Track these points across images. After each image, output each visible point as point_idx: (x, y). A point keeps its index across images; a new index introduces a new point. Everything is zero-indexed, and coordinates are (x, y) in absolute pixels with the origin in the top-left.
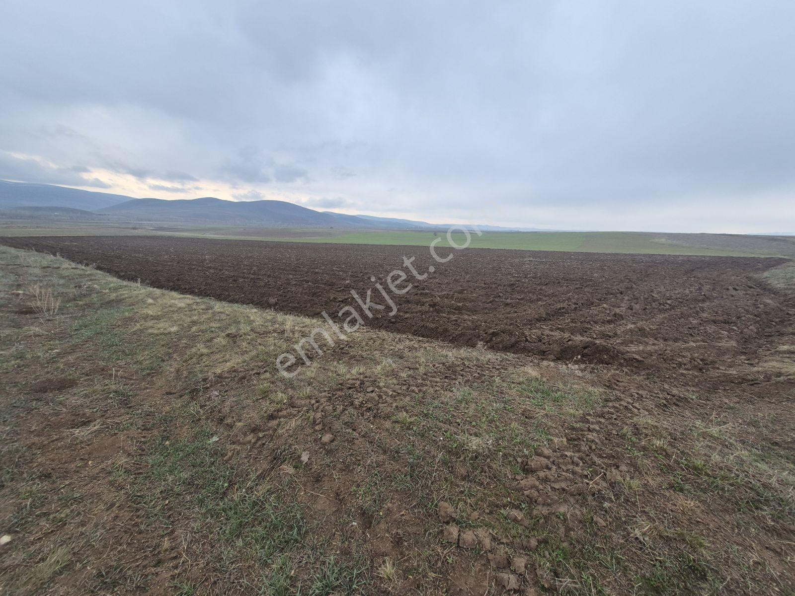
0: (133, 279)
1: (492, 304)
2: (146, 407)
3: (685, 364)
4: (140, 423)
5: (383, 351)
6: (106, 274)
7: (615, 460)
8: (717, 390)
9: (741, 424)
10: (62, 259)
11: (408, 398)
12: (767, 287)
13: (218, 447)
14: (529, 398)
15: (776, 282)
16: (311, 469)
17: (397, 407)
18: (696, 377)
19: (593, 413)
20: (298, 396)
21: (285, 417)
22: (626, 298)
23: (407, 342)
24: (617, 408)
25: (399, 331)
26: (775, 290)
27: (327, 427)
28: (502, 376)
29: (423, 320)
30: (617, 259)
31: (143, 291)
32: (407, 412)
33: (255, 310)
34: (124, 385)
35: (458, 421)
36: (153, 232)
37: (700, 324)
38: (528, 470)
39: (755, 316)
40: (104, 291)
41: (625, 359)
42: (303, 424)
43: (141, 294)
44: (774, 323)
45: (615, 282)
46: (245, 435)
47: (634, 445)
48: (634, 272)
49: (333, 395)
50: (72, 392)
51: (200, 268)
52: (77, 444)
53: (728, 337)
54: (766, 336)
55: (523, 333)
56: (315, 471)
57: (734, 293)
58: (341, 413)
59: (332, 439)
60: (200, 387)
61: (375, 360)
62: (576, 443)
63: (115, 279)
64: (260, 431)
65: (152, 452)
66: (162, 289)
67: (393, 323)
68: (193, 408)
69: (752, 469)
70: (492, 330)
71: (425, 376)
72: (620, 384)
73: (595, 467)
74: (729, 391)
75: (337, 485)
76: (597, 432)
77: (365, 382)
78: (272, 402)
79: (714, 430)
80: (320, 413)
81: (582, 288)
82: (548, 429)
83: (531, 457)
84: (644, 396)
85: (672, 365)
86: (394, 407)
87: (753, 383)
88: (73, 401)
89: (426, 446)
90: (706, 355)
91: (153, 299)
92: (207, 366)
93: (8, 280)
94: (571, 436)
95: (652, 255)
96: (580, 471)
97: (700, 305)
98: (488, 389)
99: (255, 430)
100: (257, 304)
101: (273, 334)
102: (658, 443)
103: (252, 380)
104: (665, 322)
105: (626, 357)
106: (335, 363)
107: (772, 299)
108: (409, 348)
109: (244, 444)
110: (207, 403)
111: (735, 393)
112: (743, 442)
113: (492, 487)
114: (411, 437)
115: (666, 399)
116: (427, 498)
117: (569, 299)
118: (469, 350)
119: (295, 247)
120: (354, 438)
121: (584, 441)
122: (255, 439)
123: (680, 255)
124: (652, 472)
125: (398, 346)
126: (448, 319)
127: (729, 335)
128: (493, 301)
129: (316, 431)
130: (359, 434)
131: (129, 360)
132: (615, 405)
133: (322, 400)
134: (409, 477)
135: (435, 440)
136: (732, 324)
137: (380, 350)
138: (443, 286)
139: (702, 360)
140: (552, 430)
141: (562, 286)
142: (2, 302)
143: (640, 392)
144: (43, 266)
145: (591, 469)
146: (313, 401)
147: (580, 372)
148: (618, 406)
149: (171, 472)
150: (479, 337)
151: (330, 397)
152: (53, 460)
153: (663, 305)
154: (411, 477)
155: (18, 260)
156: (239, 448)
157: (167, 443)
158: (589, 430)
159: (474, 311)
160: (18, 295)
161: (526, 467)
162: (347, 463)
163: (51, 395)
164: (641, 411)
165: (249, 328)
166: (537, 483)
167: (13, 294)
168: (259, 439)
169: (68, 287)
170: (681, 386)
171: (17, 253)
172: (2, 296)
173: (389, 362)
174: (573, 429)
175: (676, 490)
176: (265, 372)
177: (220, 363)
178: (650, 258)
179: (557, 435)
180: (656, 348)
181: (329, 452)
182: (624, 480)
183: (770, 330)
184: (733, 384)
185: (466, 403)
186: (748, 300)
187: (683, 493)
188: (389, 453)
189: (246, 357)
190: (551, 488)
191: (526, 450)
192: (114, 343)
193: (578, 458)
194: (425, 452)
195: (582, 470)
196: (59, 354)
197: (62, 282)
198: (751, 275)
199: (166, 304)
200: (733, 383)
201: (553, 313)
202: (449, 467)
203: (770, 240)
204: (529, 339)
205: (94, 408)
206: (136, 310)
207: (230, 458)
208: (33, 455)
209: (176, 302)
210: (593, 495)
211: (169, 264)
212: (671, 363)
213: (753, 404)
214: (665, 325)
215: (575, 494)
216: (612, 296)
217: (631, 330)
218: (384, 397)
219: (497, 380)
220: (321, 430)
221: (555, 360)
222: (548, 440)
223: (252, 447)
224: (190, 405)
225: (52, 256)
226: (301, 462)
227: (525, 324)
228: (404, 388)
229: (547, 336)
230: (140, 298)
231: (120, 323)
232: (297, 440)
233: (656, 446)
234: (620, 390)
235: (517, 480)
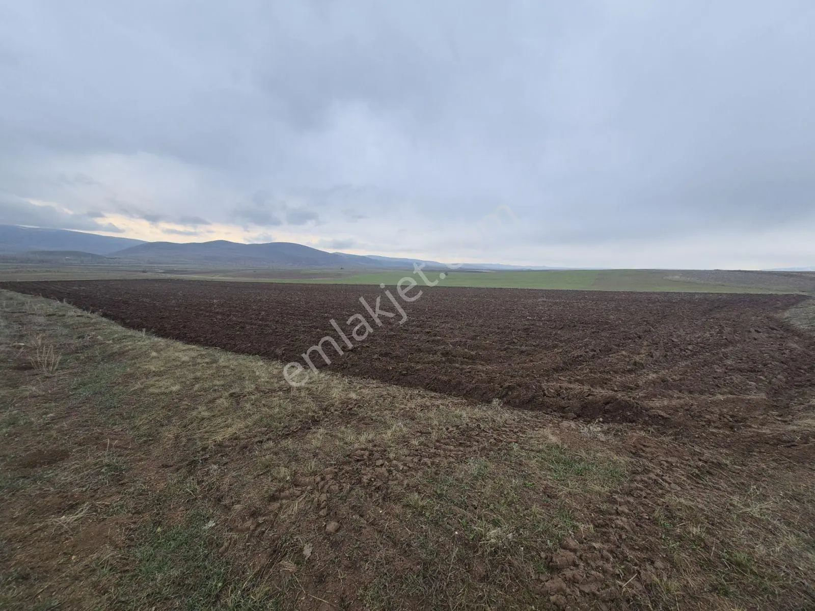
0: (138, 327)
1: (507, 352)
2: (139, 485)
3: (714, 422)
4: (131, 504)
5: (393, 410)
6: (111, 321)
7: (649, 553)
8: (752, 452)
9: (783, 498)
10: (67, 305)
11: (420, 473)
12: (789, 328)
13: (213, 535)
14: (550, 470)
15: (799, 323)
16: (314, 566)
17: (408, 485)
18: (728, 436)
19: (620, 489)
20: (302, 471)
21: (286, 498)
22: (645, 343)
23: (419, 400)
24: (646, 482)
25: (411, 385)
26: (799, 332)
27: (332, 514)
28: (520, 442)
29: (435, 373)
30: (632, 298)
31: (147, 342)
32: (419, 493)
33: (261, 363)
34: (119, 456)
35: (475, 503)
36: (163, 274)
37: (726, 373)
38: (553, 569)
39: (782, 362)
40: (108, 342)
41: (650, 416)
42: (307, 508)
43: (145, 345)
44: (802, 371)
45: (632, 325)
46: (244, 520)
47: (668, 533)
48: (650, 313)
49: (340, 470)
50: (62, 466)
51: (207, 314)
52: (62, 534)
53: (756, 388)
54: (796, 385)
55: (541, 387)
56: (318, 569)
57: (756, 335)
58: (348, 493)
59: (338, 527)
60: (199, 457)
61: (385, 423)
62: (604, 530)
63: (120, 328)
64: (260, 515)
65: (142, 542)
66: (167, 338)
67: (404, 375)
68: (191, 484)
69: (803, 563)
70: (508, 384)
71: (438, 444)
72: (647, 450)
73: (627, 563)
74: (765, 454)
75: (342, 588)
76: (627, 515)
77: (374, 452)
78: (274, 479)
79: (755, 510)
80: (325, 495)
81: (598, 332)
82: (573, 511)
83: (556, 550)
84: (674, 464)
85: (701, 423)
86: (405, 486)
87: (789, 444)
88: (62, 478)
89: (440, 537)
90: (736, 410)
91: (156, 351)
92: (208, 432)
93: (10, 330)
94: (599, 521)
95: (668, 292)
96: (611, 569)
97: (723, 350)
98: (505, 460)
99: (254, 514)
100: (263, 355)
101: (279, 393)
102: (695, 530)
103: (254, 450)
104: (689, 370)
105: (650, 414)
106: (343, 428)
107: (796, 343)
108: (421, 407)
109: (242, 531)
110: (205, 478)
111: (772, 456)
112: (789, 524)
113: (514, 591)
114: (423, 526)
115: (697, 467)
116: (442, 605)
117: (586, 345)
118: (484, 409)
119: (305, 289)
120: (361, 527)
121: (612, 527)
122: (254, 526)
123: (695, 293)
124: (692, 570)
125: (409, 404)
126: (462, 370)
127: (757, 386)
128: (508, 348)
129: (320, 517)
130: (367, 521)
131: (126, 426)
132: (644, 478)
133: (329, 477)
134: (421, 578)
135: (449, 530)
136: (759, 374)
137: (390, 410)
138: (456, 332)
139: (732, 416)
140: (576, 514)
141: (578, 330)
142: (2, 356)
143: (670, 459)
144: (49, 313)
145: (623, 567)
146: (318, 479)
147: (603, 436)
148: (646, 479)
149: (160, 569)
150: (494, 391)
151: (336, 473)
152: (33, 557)
153: (685, 351)
154: (424, 578)
155: (24, 307)
156: (236, 536)
157: (159, 529)
158: (618, 513)
159: (488, 361)
160: (20, 347)
161: (551, 564)
162: (353, 559)
163: (39, 470)
164: (673, 485)
165: (253, 386)
166: (564, 586)
167: (15, 346)
168: (258, 525)
169: (71, 338)
170: (712, 447)
171: (23, 299)
172: (2, 349)
173: (399, 427)
174: (601, 512)
175: (720, 593)
176: (268, 440)
177: (221, 428)
178: (665, 296)
179: (582, 521)
180: (682, 401)
181: (335, 545)
182: (661, 580)
183: (799, 379)
184: (768, 446)
185: (483, 480)
186: (772, 344)
187: (728, 597)
188: (399, 545)
189: (249, 422)
190: (580, 591)
191: (550, 542)
192: (113, 405)
193: (608, 551)
194: (439, 545)
195: (613, 567)
196: (53, 419)
197: (65, 331)
198: (771, 314)
199: (169, 357)
200: (768, 443)
201: (570, 361)
202: (465, 565)
203: (785, 276)
204: (547, 393)
205: (83, 487)
206: (138, 365)
207: (227, 549)
208: (12, 550)
209: (180, 355)
210: (628, 601)
211: (176, 309)
212: (699, 420)
213: (794, 471)
214: (689, 374)
215: (607, 600)
216: (630, 340)
217: (654, 382)
218: (394, 472)
219: (516, 447)
220: (325, 516)
221: (575, 418)
222: (573, 526)
223: (251, 536)
224: (187, 480)
225: (58, 302)
226: (303, 557)
227: (542, 375)
228: (416, 460)
229: (566, 389)
230: (144, 350)
231: (120, 380)
232: (300, 528)
233: (693, 534)
234: (647, 458)
235: (542, 582)
